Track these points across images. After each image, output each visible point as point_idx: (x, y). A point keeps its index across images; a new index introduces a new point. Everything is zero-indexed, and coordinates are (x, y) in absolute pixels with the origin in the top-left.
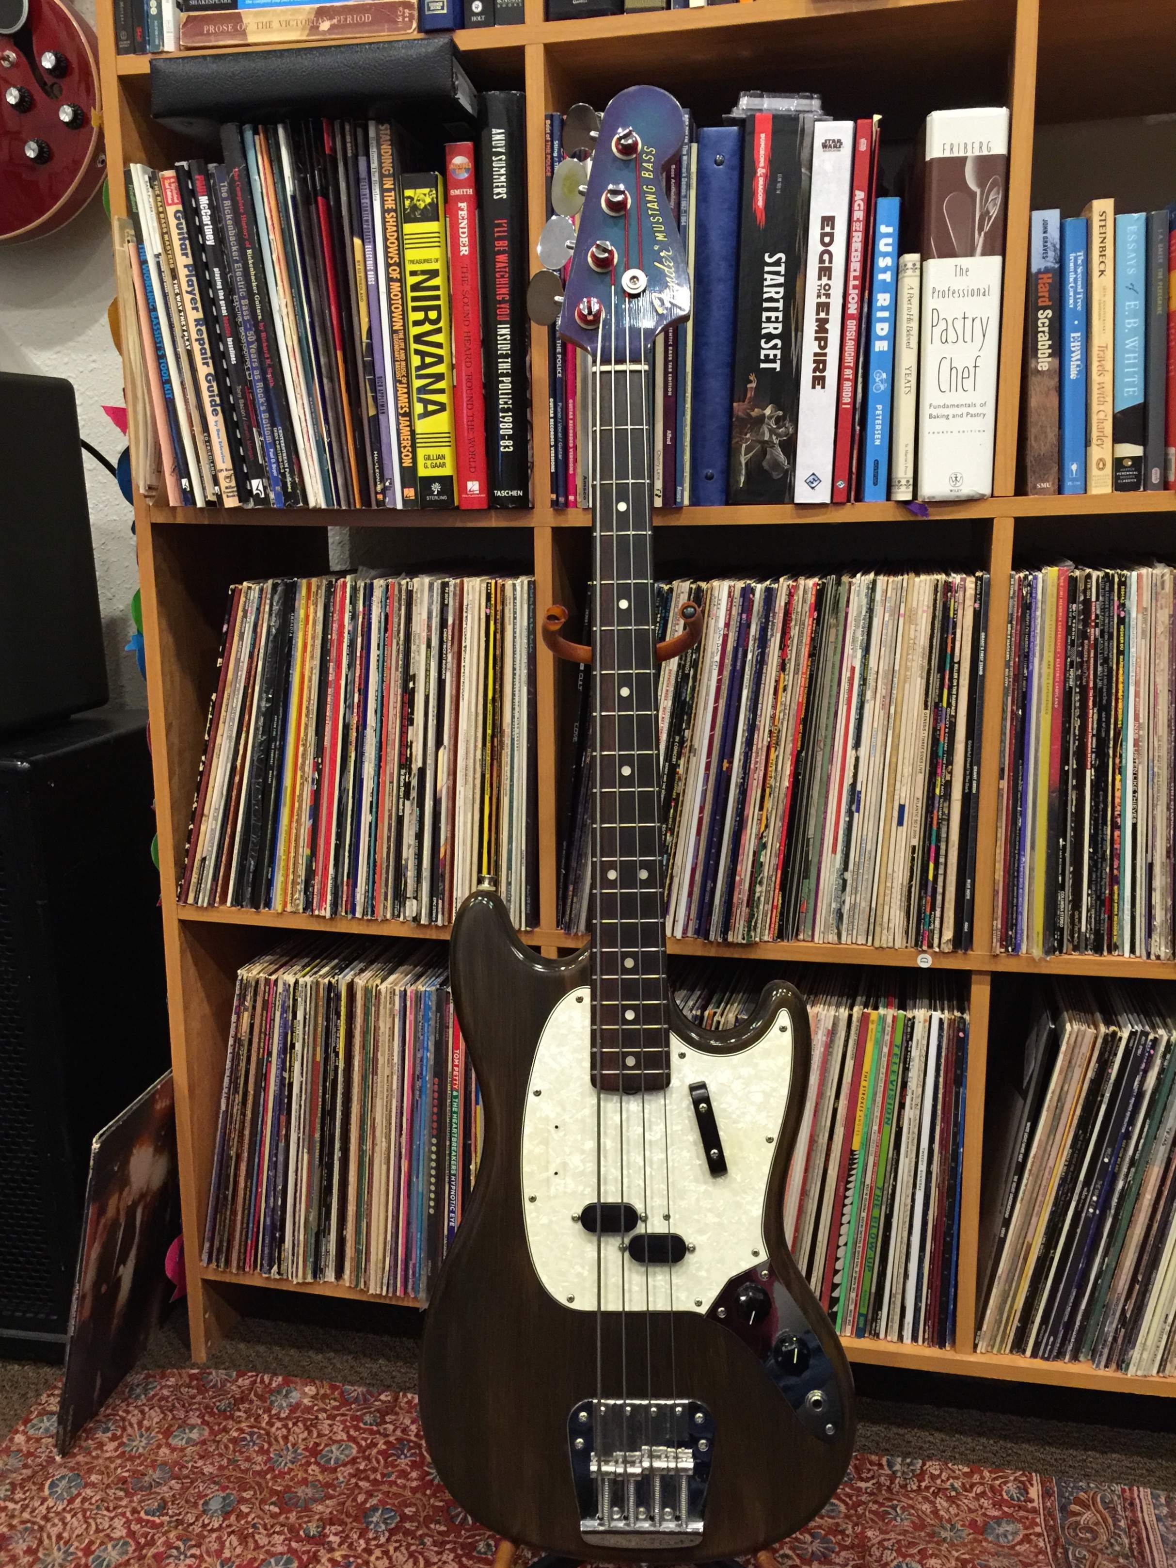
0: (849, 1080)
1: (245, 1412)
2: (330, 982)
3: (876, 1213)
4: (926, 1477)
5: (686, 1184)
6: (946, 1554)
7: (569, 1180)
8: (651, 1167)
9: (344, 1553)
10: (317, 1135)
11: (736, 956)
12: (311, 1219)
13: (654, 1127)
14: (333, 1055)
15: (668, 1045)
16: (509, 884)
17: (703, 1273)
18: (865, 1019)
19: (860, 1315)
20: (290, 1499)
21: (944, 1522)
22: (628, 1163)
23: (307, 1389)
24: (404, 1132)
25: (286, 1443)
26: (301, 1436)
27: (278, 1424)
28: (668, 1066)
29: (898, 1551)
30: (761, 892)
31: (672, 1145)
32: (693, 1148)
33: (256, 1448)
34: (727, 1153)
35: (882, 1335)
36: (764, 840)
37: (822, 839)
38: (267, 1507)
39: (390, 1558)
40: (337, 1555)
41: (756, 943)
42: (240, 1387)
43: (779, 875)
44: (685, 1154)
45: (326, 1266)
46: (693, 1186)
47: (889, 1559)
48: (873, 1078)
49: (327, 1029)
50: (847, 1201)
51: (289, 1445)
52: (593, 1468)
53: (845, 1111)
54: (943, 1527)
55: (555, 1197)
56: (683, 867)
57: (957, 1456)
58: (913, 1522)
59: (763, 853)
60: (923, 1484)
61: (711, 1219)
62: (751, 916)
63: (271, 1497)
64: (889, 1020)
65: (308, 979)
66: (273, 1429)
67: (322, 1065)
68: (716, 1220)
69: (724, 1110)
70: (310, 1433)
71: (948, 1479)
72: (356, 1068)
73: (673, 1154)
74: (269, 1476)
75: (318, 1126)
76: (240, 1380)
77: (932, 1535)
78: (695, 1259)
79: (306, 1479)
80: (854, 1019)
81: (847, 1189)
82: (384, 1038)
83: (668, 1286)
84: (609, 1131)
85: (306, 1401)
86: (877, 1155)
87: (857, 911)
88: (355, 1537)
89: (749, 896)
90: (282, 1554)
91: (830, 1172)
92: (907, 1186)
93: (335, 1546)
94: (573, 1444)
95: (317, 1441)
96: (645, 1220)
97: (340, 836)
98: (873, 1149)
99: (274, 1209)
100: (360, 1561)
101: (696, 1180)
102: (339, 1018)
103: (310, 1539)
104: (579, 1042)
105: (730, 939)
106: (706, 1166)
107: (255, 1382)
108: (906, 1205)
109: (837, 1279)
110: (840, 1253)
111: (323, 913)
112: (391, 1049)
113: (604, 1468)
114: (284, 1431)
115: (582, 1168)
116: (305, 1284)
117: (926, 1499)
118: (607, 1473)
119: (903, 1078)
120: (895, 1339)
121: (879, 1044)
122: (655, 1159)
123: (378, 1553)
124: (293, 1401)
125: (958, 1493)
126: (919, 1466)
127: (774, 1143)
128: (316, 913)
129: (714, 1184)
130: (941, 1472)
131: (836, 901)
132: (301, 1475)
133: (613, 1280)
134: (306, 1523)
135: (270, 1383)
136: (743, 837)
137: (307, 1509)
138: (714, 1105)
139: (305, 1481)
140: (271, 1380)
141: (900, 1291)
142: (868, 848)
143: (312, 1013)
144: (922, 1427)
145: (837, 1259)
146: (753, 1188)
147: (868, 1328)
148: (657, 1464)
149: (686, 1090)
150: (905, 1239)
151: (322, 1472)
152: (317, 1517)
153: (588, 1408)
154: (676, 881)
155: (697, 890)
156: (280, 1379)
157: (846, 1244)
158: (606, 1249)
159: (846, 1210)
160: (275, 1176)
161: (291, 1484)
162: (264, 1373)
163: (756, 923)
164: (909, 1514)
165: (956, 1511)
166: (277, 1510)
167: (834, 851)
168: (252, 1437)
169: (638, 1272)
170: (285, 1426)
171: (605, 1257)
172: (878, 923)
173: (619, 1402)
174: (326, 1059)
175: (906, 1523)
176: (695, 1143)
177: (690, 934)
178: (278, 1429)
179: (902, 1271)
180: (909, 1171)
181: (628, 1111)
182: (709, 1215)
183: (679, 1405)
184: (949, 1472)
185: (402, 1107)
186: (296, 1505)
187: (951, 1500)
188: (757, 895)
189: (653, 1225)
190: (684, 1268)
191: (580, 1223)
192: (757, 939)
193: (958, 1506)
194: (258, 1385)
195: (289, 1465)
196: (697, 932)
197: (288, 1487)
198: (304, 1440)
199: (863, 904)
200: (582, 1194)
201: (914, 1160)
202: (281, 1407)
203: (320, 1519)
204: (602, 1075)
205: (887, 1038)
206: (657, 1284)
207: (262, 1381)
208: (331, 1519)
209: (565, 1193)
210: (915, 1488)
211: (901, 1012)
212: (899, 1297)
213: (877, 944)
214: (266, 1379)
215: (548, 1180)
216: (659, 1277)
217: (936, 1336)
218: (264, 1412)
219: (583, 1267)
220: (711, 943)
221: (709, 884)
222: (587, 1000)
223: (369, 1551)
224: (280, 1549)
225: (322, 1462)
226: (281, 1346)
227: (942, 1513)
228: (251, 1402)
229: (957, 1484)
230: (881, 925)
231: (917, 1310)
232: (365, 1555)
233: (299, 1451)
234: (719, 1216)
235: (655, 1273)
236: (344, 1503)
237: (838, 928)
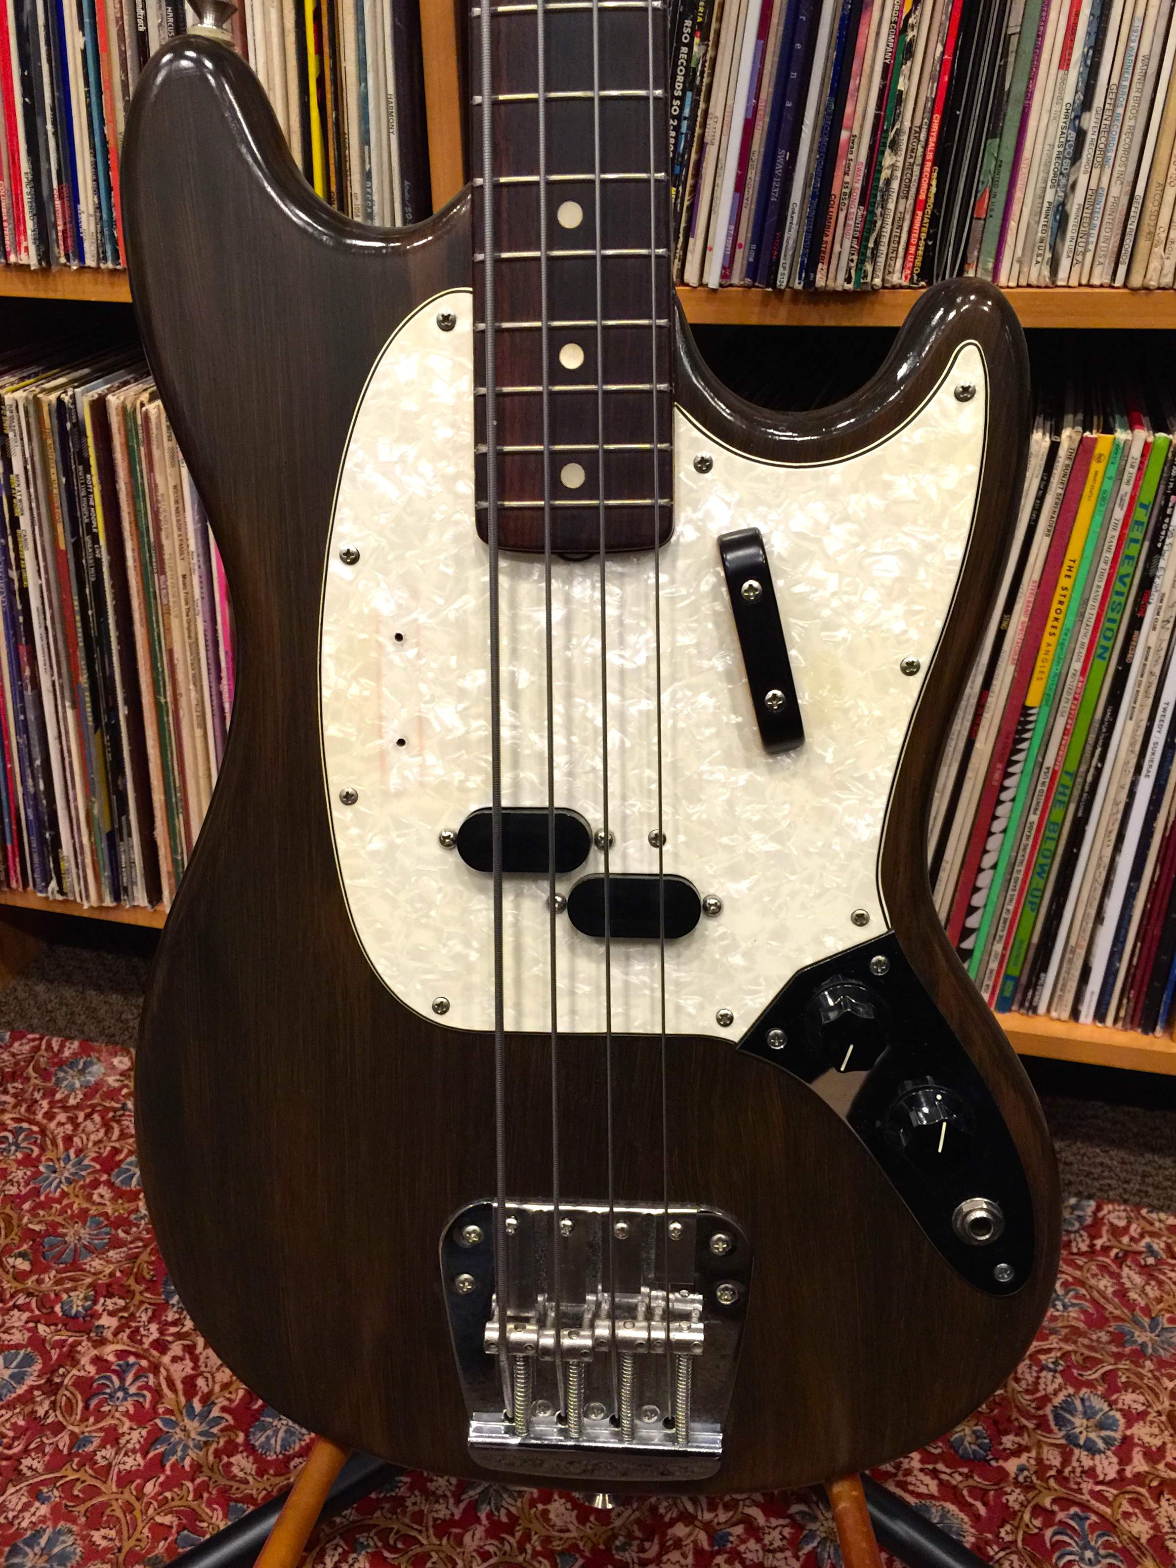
0: (1036, 576)
1: (15, 1096)
2: (60, 401)
3: (1056, 815)
4: (1105, 1229)
5: (705, 767)
6: (1152, 1383)
7: (431, 759)
8: (623, 731)
9: (120, 1347)
10: (84, 679)
11: (830, 322)
12: (96, 811)
13: (631, 639)
14: (88, 539)
15: (667, 434)
16: (367, 176)
17: (737, 960)
18: (1084, 451)
19: (1007, 977)
20: (52, 1247)
21: (1138, 1311)
22: (569, 719)
23: (116, 1061)
24: (224, 674)
25: (67, 1149)
26: (93, 1137)
27: (62, 1117)
28: (667, 488)
29: (1066, 1374)
30: (893, 167)
31: (674, 679)
32: (723, 687)
33: (20, 1156)
34: (804, 698)
35: (1042, 1009)
36: (911, 34)
37: (1040, 36)
38: (11, 1260)
39: (195, 1359)
40: (109, 1352)
41: (874, 291)
42: (14, 1055)
43: (935, 127)
44: (704, 699)
45: (134, 883)
46: (720, 774)
47: (1050, 1389)
48: (1083, 572)
49: (70, 489)
50: (1005, 796)
51: (72, 1153)
52: (492, 1333)
53: (1020, 636)
54: (1137, 1323)
55: (399, 794)
56: (726, 123)
57: (1150, 1190)
58: (1084, 1312)
59: (905, 69)
60: (1099, 1243)
61: (760, 843)
62: (868, 226)
63: (22, 1240)
64: (1136, 452)
65: (20, 395)
66: (52, 1125)
67: (70, 556)
68: (772, 847)
69: (802, 598)
70: (108, 1130)
71: (1142, 1236)
72: (130, 563)
73: (674, 700)
74: (26, 1206)
75: (82, 663)
76: (16, 1044)
77: (1119, 1338)
78: (721, 930)
79: (87, 1211)
80: (1063, 452)
81: (1007, 775)
82: (167, 506)
83: (658, 985)
84: (522, 647)
85: (112, 1081)
86: (1073, 716)
87: (1099, 207)
88: (144, 1318)
89: (867, 177)
90: (18, 1347)
91: (978, 745)
92: (1124, 770)
93: (108, 1334)
94: (452, 1279)
95: (117, 1145)
96: (607, 844)
97: (31, 86)
98: (1066, 705)
99: (35, 796)
100: (144, 1363)
101: (728, 759)
102: (87, 470)
103: (70, 1321)
104: (449, 432)
105: (820, 282)
106: (753, 728)
107: (37, 1049)
108: (1116, 803)
109: (972, 922)
110: (983, 880)
111: (24, 259)
112: (182, 525)
113: (515, 1336)
114: (69, 1127)
115: (460, 731)
116: (101, 908)
117: (1104, 1268)
118: (520, 1346)
119: (1146, 570)
120: (1066, 1014)
121: (1106, 501)
122: (633, 711)
123: (176, 1349)
124: (92, 1079)
125: (1160, 1262)
126: (1089, 1211)
127: (920, 676)
128: (12, 259)
129: (771, 770)
130: (1129, 1223)
131: (1056, 185)
132: (78, 1204)
133: (535, 970)
134: (67, 1291)
135: (61, 1051)
136: (863, 29)
137: (75, 1265)
138: (779, 584)
139: (83, 1215)
140: (62, 1046)
141: (1085, 944)
142: (1144, 50)
143: (37, 458)
144: (1088, 1139)
145: (976, 890)
146: (862, 779)
147: (1019, 996)
148: (625, 1332)
149: (711, 550)
150: (1106, 860)
151: (114, 1200)
152: (89, 1280)
153: (483, 1216)
154: (711, 153)
155: (754, 175)
156: (76, 1044)
157: (994, 867)
158: (517, 907)
159: (1001, 811)
160: (29, 745)
161: (59, 1219)
162: (53, 1035)
163: (877, 243)
164: (1077, 1297)
165: (1157, 1293)
166: (25, 1266)
167: (1065, 63)
168: (16, 1136)
169: (589, 954)
170: (73, 1120)
171: (516, 924)
172: (1145, 229)
173: (548, 1208)
174: (78, 547)
175: (1073, 1313)
176: (728, 676)
177: (736, 279)
178: (59, 1126)
179: (1093, 912)
180: (1132, 744)
181: (568, 600)
182: (756, 836)
183: (676, 1218)
184: (1143, 1223)
185: (215, 631)
186: (58, 1258)
187: (1148, 1272)
188: (886, 173)
189: (624, 856)
190: (694, 946)
191: (456, 851)
192: (878, 281)
193: (1160, 1283)
194: (43, 1052)
195: (64, 1187)
196: (752, 271)
197: (54, 1225)
198: (95, 1143)
199: (1115, 191)
200: (462, 788)
201: (1144, 724)
202: (72, 1089)
203: (93, 1286)
204: (502, 510)
205: (1126, 489)
206: (633, 979)
207: (49, 1047)
208: (109, 1285)
209: (422, 784)
210: (1084, 1247)
211: (1161, 435)
212: (1082, 952)
213: (1136, 281)
214: (55, 1044)
215: (382, 755)
216: (638, 967)
217: (1139, 1014)
218: (44, 1097)
219: (467, 944)
220: (780, 293)
221: (783, 155)
222: (465, 325)
223: (161, 1346)
224: (17, 1337)
225: (118, 1182)
226: (99, 988)
227: (1133, 1295)
228: (28, 1079)
229: (1158, 1245)
230: (1152, 235)
231: (1110, 973)
232: (155, 1353)
233: (86, 1162)
234: (780, 838)
235: (628, 958)
236: (136, 1256)
237: (1053, 249)
